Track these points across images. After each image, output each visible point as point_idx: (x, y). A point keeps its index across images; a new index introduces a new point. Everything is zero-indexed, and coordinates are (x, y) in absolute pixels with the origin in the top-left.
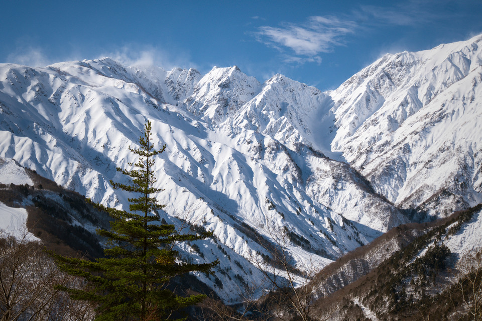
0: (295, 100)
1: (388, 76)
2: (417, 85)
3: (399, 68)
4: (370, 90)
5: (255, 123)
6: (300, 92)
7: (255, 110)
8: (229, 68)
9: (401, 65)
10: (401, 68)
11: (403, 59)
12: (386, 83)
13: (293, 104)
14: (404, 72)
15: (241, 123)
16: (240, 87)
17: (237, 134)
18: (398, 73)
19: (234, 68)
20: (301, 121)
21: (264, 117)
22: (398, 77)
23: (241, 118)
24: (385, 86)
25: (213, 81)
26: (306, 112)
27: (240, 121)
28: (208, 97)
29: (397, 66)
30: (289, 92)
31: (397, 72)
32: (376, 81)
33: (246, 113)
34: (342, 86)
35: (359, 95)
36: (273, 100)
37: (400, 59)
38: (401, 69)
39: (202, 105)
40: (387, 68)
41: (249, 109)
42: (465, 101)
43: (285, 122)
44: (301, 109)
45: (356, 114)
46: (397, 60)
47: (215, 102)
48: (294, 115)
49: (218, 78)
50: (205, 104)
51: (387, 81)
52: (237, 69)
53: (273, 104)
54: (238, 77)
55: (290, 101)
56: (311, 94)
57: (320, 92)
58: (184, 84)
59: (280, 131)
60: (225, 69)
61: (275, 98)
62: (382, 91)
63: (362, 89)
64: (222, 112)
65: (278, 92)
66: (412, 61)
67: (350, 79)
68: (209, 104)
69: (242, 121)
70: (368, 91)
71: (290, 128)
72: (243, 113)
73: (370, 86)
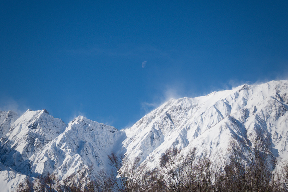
0: (93, 138)
1: (170, 118)
2: (188, 128)
3: (179, 111)
4: (155, 129)
5: (54, 159)
6: (99, 131)
7: (55, 148)
8: (39, 111)
9: (181, 109)
10: (180, 111)
11: (182, 104)
12: (168, 124)
13: (91, 141)
14: (183, 114)
15: (41, 159)
16: (47, 127)
17: (12, 178)
18: (178, 116)
19: (43, 110)
20: (96, 157)
21: (63, 154)
22: (178, 119)
23: (42, 155)
24: (167, 126)
25: (24, 123)
26: (103, 148)
27: (41, 158)
28: (19, 137)
29: (177, 110)
30: (89, 131)
31: (178, 114)
32: (160, 122)
33: (47, 151)
34: (135, 125)
35: (145, 134)
36: (72, 139)
37: (180, 103)
38: (181, 112)
39: (13, 143)
40: (169, 111)
41: (50, 148)
42: (212, 146)
43: (78, 159)
44: (98, 145)
45: (142, 150)
46: (178, 105)
47: (24, 141)
48: (90, 151)
49: (29, 120)
50: (16, 142)
51: (169, 122)
52: (46, 112)
53: (72, 143)
54: (46, 119)
55: (88, 139)
56: (109, 132)
57: (117, 130)
58: (2, 124)
59: (73, 167)
60: (36, 112)
61: (74, 137)
62: (165, 131)
63: (149, 129)
64: (29, 149)
65: (77, 132)
66: (190, 106)
67: (141, 120)
68: (19, 143)
69: (43, 158)
70: (153, 131)
71: (81, 164)
72: (44, 151)
73: (155, 126)
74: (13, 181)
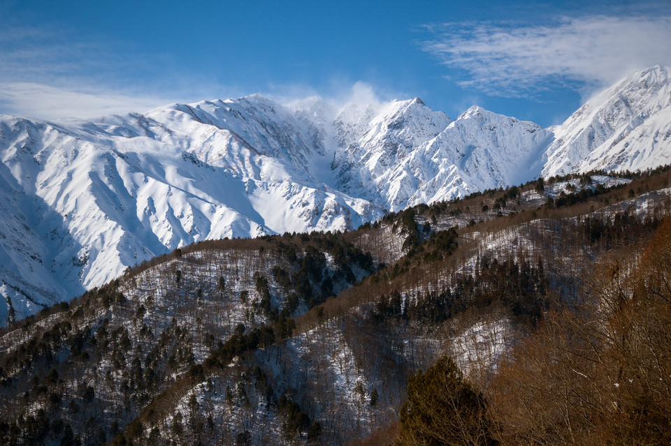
0: (495, 141)
1: (626, 102)
2: (644, 115)
3: (643, 90)
4: (599, 123)
5: (419, 175)
6: (506, 131)
7: (423, 158)
8: (409, 101)
9: (646, 86)
10: (645, 90)
11: (649, 78)
12: (621, 112)
13: (491, 145)
14: (650, 95)
15: (398, 175)
16: (418, 126)
18: (641, 98)
19: (415, 100)
20: (492, 171)
21: (434, 166)
22: (639, 103)
23: (400, 169)
24: (620, 116)
25: (385, 120)
26: (511, 157)
27: (398, 173)
28: (374, 142)
29: (640, 88)
30: (488, 130)
31: (639, 96)
32: (608, 110)
33: (408, 162)
34: (570, 118)
35: (580, 132)
36: (452, 143)
37: (646, 77)
38: (645, 92)
39: (365, 152)
40: (626, 91)
41: (412, 157)
42: (657, 139)
43: (454, 173)
44: (502, 153)
45: (569, 157)
46: (642, 79)
47: (380, 148)
48: (483, 162)
49: (391, 116)
50: (368, 151)
51: (624, 110)
52: (419, 101)
53: (451, 149)
54: (418, 114)
55: (483, 143)
56: (525, 131)
57: (539, 128)
58: (355, 125)
59: (445, 186)
60: (404, 102)
61: (457, 139)
62: (615, 124)
63: (587, 122)
64: (388, 161)
65: (465, 131)
66: (662, 79)
67: (580, 109)
68: (372, 152)
69: (401, 173)
70: (595, 126)
71: (457, 181)
72: (404, 163)
73: (598, 118)
74: (295, 197)
